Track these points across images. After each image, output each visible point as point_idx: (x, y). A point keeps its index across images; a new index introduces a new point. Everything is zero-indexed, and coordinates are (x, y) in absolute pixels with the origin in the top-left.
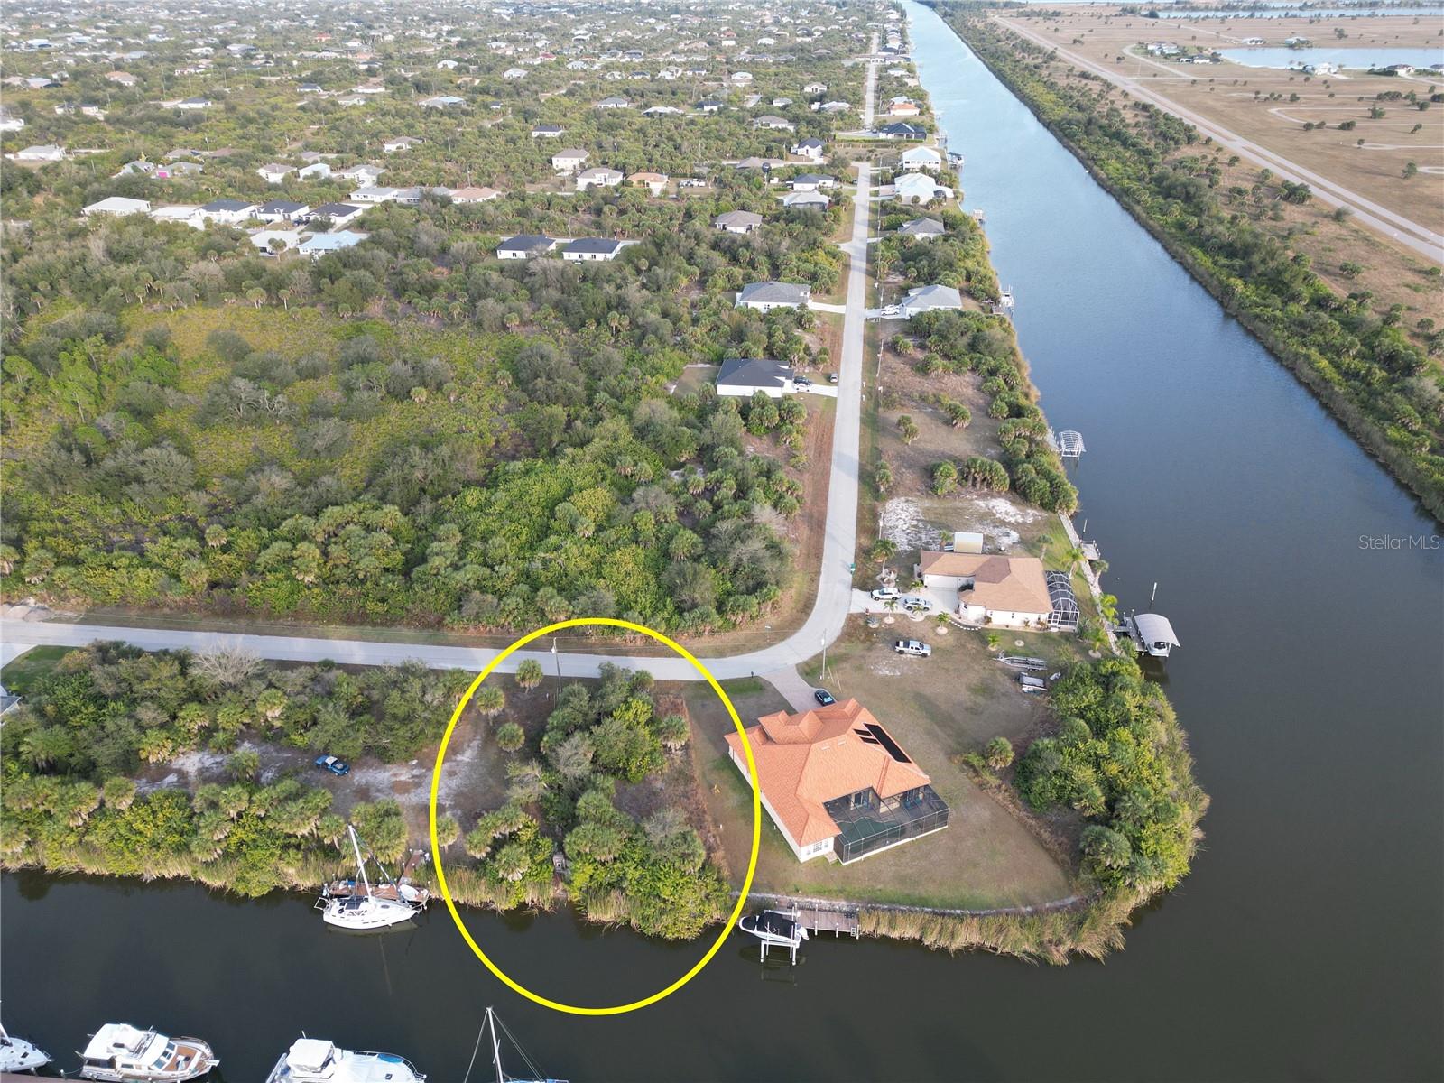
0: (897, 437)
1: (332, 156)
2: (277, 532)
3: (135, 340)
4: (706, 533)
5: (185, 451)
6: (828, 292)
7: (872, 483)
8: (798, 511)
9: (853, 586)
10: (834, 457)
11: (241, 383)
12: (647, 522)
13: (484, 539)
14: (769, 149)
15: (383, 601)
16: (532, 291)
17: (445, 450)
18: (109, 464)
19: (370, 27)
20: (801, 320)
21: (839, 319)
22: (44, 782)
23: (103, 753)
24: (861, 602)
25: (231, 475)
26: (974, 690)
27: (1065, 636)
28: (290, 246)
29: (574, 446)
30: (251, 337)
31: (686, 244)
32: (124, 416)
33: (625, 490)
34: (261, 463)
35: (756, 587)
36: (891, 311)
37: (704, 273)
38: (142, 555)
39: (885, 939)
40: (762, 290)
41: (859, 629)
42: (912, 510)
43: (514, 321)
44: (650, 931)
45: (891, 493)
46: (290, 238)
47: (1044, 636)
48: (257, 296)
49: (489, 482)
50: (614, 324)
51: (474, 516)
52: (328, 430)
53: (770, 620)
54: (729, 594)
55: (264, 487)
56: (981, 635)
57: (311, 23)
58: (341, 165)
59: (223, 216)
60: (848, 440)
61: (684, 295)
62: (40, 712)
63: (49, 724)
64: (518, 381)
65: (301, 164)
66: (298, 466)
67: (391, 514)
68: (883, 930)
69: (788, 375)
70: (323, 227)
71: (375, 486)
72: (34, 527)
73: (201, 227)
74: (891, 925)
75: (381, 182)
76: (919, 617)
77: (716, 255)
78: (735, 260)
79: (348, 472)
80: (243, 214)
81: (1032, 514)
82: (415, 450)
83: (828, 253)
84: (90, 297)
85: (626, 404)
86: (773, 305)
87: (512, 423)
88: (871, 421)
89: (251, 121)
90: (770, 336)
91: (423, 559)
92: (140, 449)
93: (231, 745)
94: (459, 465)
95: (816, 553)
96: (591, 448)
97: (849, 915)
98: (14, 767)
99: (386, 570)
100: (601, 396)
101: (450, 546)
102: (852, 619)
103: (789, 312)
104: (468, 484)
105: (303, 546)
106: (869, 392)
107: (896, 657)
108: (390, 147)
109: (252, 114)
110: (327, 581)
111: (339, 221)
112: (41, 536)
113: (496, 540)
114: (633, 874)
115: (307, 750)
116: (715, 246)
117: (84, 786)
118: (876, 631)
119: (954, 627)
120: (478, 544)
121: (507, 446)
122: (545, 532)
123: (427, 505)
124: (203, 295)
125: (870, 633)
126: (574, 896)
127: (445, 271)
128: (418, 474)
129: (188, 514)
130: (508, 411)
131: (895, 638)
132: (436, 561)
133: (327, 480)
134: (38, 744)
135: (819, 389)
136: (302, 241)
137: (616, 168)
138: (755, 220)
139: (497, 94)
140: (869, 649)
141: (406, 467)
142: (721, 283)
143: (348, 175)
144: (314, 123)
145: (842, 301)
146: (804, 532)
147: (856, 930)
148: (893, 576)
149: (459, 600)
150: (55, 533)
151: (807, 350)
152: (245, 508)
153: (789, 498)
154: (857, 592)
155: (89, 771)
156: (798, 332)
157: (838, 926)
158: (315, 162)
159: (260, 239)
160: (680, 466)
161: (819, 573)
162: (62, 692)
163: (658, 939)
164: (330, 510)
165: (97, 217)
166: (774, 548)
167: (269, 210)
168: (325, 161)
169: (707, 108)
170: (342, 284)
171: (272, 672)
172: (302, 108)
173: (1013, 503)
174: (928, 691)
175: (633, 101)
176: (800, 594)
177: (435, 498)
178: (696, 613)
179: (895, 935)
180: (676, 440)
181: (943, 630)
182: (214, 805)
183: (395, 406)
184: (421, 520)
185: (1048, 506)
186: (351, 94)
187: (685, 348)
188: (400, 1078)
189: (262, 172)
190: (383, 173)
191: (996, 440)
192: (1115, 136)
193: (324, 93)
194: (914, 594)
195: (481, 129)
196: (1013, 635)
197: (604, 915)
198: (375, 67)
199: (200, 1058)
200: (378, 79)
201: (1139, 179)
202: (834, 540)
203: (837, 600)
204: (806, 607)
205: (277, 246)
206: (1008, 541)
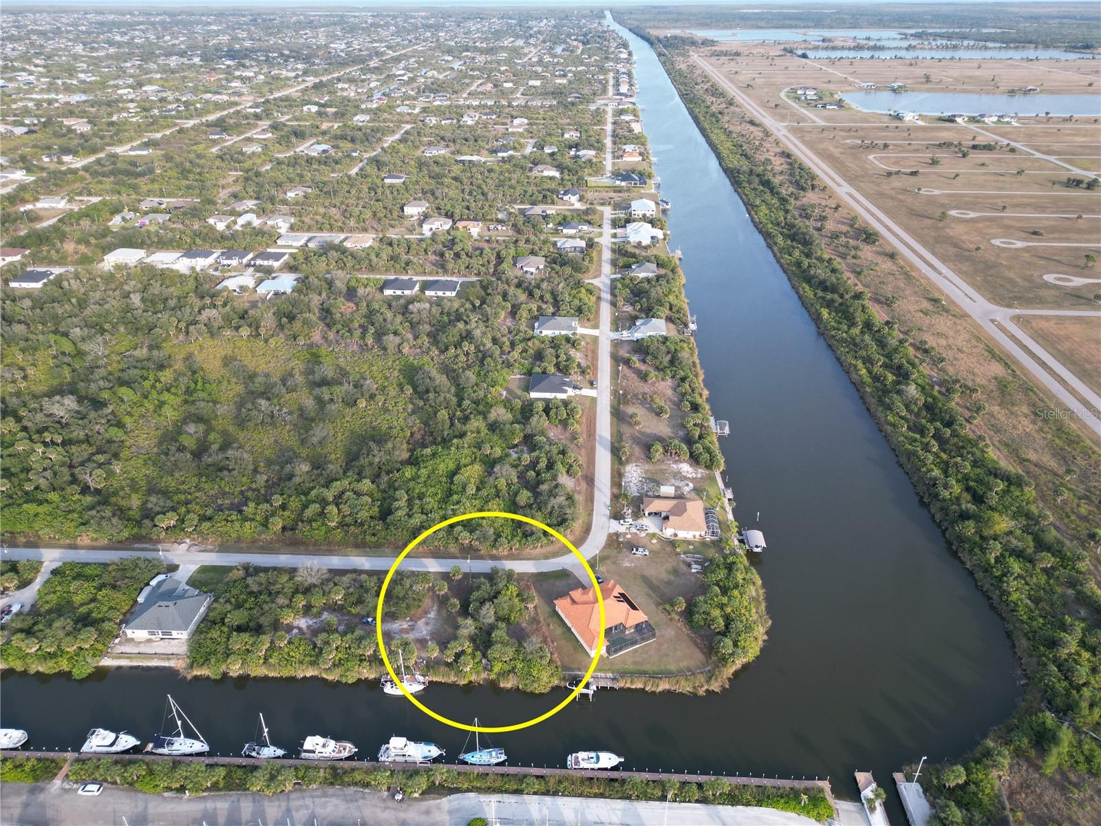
0: (630, 424)
2: (309, 497)
3: (177, 366)
4: (534, 491)
6: (588, 320)
7: (616, 451)
8: (580, 474)
9: (610, 518)
10: (597, 438)
11: (261, 401)
12: (502, 485)
13: (420, 498)
14: (545, 197)
15: (374, 535)
16: (412, 324)
18: (206, 459)
19: (243, 66)
20: (571, 342)
21: (595, 339)
22: (243, 635)
23: (265, 621)
24: (615, 526)
25: (269, 460)
26: (668, 572)
27: (713, 542)
28: (250, 287)
29: (457, 438)
30: (250, 363)
31: (501, 287)
32: (200, 427)
33: (490, 464)
34: (289, 454)
35: (562, 522)
36: (625, 335)
37: (513, 306)
38: (242, 513)
39: (629, 689)
40: (551, 322)
41: (614, 541)
42: (639, 471)
43: (407, 350)
44: (528, 690)
45: (628, 461)
46: (247, 280)
47: (703, 543)
48: (245, 332)
49: (415, 462)
50: (465, 349)
51: (411, 484)
52: (318, 431)
55: (297, 471)
56: (672, 543)
58: (261, 212)
59: (200, 263)
60: (604, 426)
61: (502, 320)
62: (228, 601)
63: (236, 608)
64: (416, 392)
65: (236, 214)
67: (367, 484)
68: (628, 685)
69: (569, 384)
70: (267, 271)
71: (353, 467)
72: (178, 499)
73: (187, 272)
74: (632, 682)
75: (294, 228)
76: (643, 534)
77: (519, 291)
78: (531, 295)
79: (334, 457)
80: (211, 260)
81: (701, 472)
82: (371, 444)
83: (587, 290)
84: (139, 333)
85: (481, 407)
86: (557, 332)
87: (418, 421)
88: (617, 414)
89: (188, 171)
90: (557, 357)
91: (391, 512)
92: (223, 450)
93: (320, 613)
94: (397, 453)
95: (590, 499)
96: (466, 439)
97: (613, 679)
98: (223, 628)
99: (371, 517)
100: (466, 403)
101: (402, 503)
102: (610, 536)
103: (568, 340)
104: (404, 464)
105: (328, 507)
106: (615, 393)
107: (632, 556)
108: (291, 195)
109: (187, 165)
110: (342, 525)
111: (275, 264)
112: (184, 504)
113: (428, 500)
114: (519, 666)
115: (358, 615)
116: (519, 285)
117: (261, 636)
118: (622, 542)
119: (660, 539)
120: (417, 501)
121: (418, 437)
122: (450, 493)
123: (385, 478)
124: (213, 331)
125: (619, 543)
126: (493, 676)
127: (354, 306)
128: (377, 460)
129: (256, 486)
130: (414, 412)
131: (632, 546)
132: (398, 513)
135: (587, 392)
136: (257, 283)
137: (446, 215)
138: (540, 262)
139: (353, 140)
140: (619, 552)
141: (370, 457)
142: (525, 315)
143: (270, 223)
144: (231, 170)
145: (596, 327)
146: (584, 485)
147: (617, 686)
148: (630, 511)
149: (414, 533)
150: (189, 502)
151: (579, 365)
152: (288, 484)
153: (575, 468)
154: (612, 521)
155: (261, 629)
156: (572, 352)
157: (609, 685)
158: (245, 212)
159: (232, 284)
160: (515, 447)
161: (592, 510)
162: (235, 592)
163: (532, 693)
164: (335, 484)
165: (117, 267)
166: (569, 498)
167: (229, 258)
168: (251, 210)
169: (500, 155)
170: (297, 323)
171: (334, 576)
172: (219, 156)
173: (691, 465)
174: (647, 573)
175: (447, 146)
176: (583, 522)
177: (388, 473)
178: (534, 536)
179: (633, 687)
180: (512, 432)
181: (654, 541)
182: (327, 642)
183: (349, 411)
184: (382, 487)
185: (709, 467)
186: (249, 140)
187: (509, 365)
188: (435, 751)
189: (211, 221)
190: (292, 220)
191: (683, 426)
192: (767, 184)
193: (231, 140)
194: (640, 521)
195: (349, 177)
196: (688, 542)
197: (508, 684)
198: (258, 110)
199: (349, 749)
200: (265, 124)
201: (778, 224)
202: (600, 490)
203: (603, 526)
204: (587, 530)
205: (243, 288)
206: (687, 489)
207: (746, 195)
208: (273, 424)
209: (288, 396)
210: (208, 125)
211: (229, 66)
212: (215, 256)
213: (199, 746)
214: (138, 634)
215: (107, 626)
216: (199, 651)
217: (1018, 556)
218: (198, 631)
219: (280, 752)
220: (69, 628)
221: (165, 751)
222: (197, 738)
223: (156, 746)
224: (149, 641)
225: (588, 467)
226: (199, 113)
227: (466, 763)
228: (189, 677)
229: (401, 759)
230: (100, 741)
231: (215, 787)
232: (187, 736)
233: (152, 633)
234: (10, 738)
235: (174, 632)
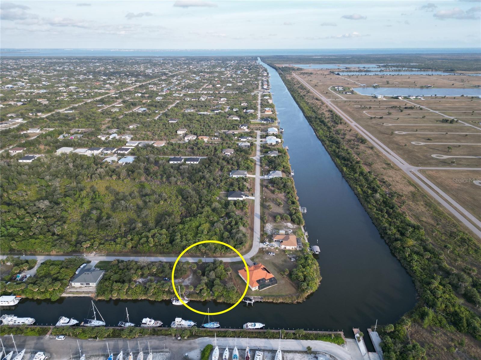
0: (268, 209)
2: (142, 236)
4: (230, 232)
6: (251, 172)
7: (262, 219)
8: (248, 227)
9: (260, 242)
10: (255, 214)
11: (121, 202)
12: (218, 230)
14: (234, 127)
15: (167, 249)
16: (181, 174)
17: (173, 217)
19: (110, 79)
20: (245, 180)
21: (254, 179)
22: (118, 283)
23: (126, 279)
24: (262, 245)
26: (282, 261)
27: (300, 250)
28: (116, 161)
29: (199, 214)
30: (117, 189)
31: (217, 159)
33: (212, 223)
34: (133, 220)
35: (241, 243)
36: (266, 177)
37: (221, 167)
38: (116, 242)
39: (267, 302)
40: (236, 172)
41: (261, 251)
42: (271, 226)
43: (179, 183)
44: (228, 303)
45: (267, 222)
46: (115, 159)
47: (296, 251)
48: (114, 177)
49: (183, 223)
50: (202, 182)
51: (182, 231)
53: (245, 249)
54: (236, 245)
56: (284, 251)
58: (119, 134)
59: (96, 152)
60: (258, 210)
61: (217, 173)
62: (112, 272)
63: (116, 274)
64: (183, 198)
65: (109, 134)
67: (164, 231)
68: (267, 301)
69: (244, 195)
70: (122, 155)
71: (159, 225)
74: (268, 299)
75: (133, 139)
76: (273, 248)
77: (224, 162)
78: (228, 163)
79: (151, 222)
81: (295, 226)
83: (251, 161)
84: (72, 178)
85: (209, 203)
86: (239, 176)
87: (184, 209)
88: (262, 205)
89: (89, 118)
90: (239, 185)
91: (174, 240)
93: (147, 277)
94: (176, 219)
95: (252, 236)
96: (203, 214)
97: (261, 298)
98: (110, 281)
99: (166, 243)
100: (203, 202)
101: (179, 237)
102: (260, 249)
103: (243, 178)
104: (179, 224)
106: (262, 198)
107: (268, 256)
108: (131, 127)
109: (89, 116)
110: (155, 245)
111: (126, 153)
114: (225, 293)
115: (162, 277)
116: (223, 159)
117: (125, 284)
118: (265, 251)
119: (279, 250)
120: (184, 237)
121: (184, 214)
122: (197, 234)
123: (171, 229)
124: (102, 177)
125: (263, 251)
127: (158, 167)
128: (168, 222)
130: (182, 206)
131: (268, 252)
132: (177, 241)
134: (114, 277)
135: (250, 198)
136: (118, 159)
137: (194, 134)
138: (232, 151)
139: (156, 107)
140: (263, 254)
141: (166, 221)
142: (226, 170)
143: (123, 137)
144: (107, 118)
145: (254, 174)
146: (250, 231)
147: (262, 301)
148: (268, 240)
149: (183, 248)
151: (247, 188)
152: (134, 231)
153: (246, 224)
155: (125, 282)
156: (245, 183)
157: (259, 300)
158: (113, 133)
159: (109, 160)
160: (222, 217)
161: (253, 240)
163: (230, 304)
164: (152, 231)
165: (62, 154)
166: (244, 235)
167: (106, 150)
168: (115, 133)
169: (215, 112)
171: (152, 264)
172: (101, 113)
173: (292, 224)
174: (274, 262)
175: (194, 109)
176: (250, 244)
177: (173, 227)
179: (269, 301)
180: (221, 211)
181: (277, 250)
182: (150, 286)
183: (157, 205)
184: (170, 232)
185: (299, 224)
186: (114, 107)
187: (220, 188)
188: (192, 323)
189: (99, 137)
190: (132, 136)
191: (289, 210)
192: (322, 122)
193: (106, 107)
194: (271, 243)
195: (155, 120)
196: (289, 250)
197: (220, 300)
198: (117, 96)
199: (159, 323)
200: (120, 101)
201: (327, 137)
202: (256, 233)
203: (257, 245)
204: (251, 247)
205: (113, 161)
206: (290, 232)
207: (314, 126)
208: (127, 210)
209: (132, 201)
210: (97, 101)
211: (104, 79)
212: (101, 150)
213: (101, 323)
214: (76, 284)
215: (64, 281)
216: (100, 290)
217: (417, 254)
218: (100, 282)
219: (133, 325)
220: (50, 282)
221: (89, 325)
222: (101, 320)
223: (85, 323)
224: (81, 287)
225: (251, 225)
226: (93, 97)
227: (205, 327)
228: (97, 300)
229: (179, 326)
230: (63, 321)
231: (108, 336)
232: (97, 320)
233: (82, 284)
234: (29, 321)
235: (91, 284)
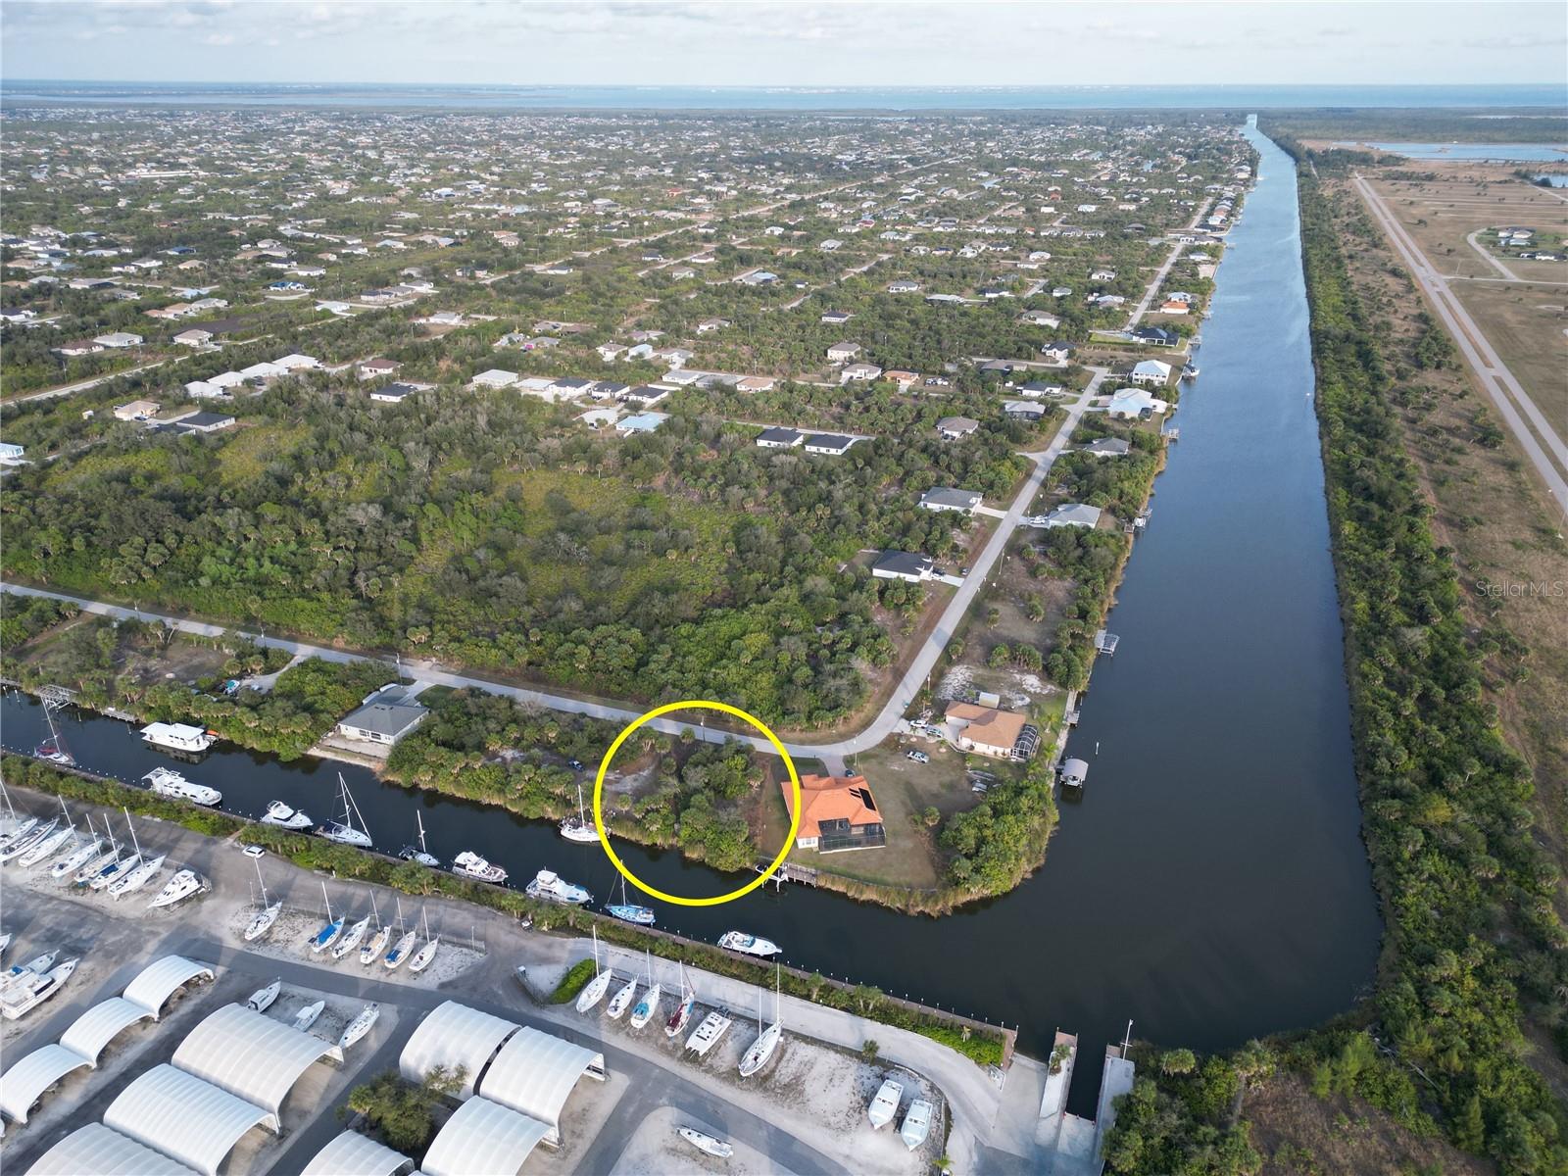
0: (985, 621)
1: (654, 335)
2: (568, 637)
3: (500, 494)
4: (817, 670)
5: (524, 579)
6: (998, 498)
7: (950, 650)
8: (888, 665)
9: (903, 717)
10: (935, 631)
11: (562, 536)
12: (785, 658)
13: (684, 657)
14: (1020, 350)
15: (620, 685)
16: (771, 479)
17: (674, 598)
18: (481, 583)
19: (719, 179)
20: (961, 521)
21: (997, 523)
22: (442, 749)
23: (469, 741)
24: (904, 727)
25: (548, 597)
26: (942, 785)
27: (1018, 764)
28: (610, 422)
29: (758, 602)
30: (574, 499)
31: (901, 448)
32: (491, 553)
33: (781, 636)
34: (567, 591)
35: (835, 706)
36: (1039, 521)
37: (906, 472)
38: (494, 641)
39: (828, 890)
40: (944, 495)
41: (894, 744)
42: (967, 674)
43: (750, 505)
44: (714, 865)
45: (960, 661)
46: (610, 415)
47: (1005, 763)
48: (581, 468)
49: (697, 622)
50: (819, 513)
51: (682, 641)
52: (609, 574)
53: (841, 728)
54: (817, 709)
55: (566, 608)
56: (964, 756)
57: (668, 171)
58: (660, 345)
59: (570, 393)
60: (950, 622)
61: (884, 489)
62: (442, 717)
63: (447, 722)
64: (740, 552)
65: (632, 344)
66: (588, 595)
67: (635, 634)
68: (829, 886)
69: (929, 566)
70: (635, 408)
71: (629, 615)
72: (438, 617)
73: (551, 400)
74: (833, 883)
75: (688, 365)
76: (932, 740)
77: (921, 457)
78: (935, 461)
79: (616, 603)
80: (582, 390)
81: (1051, 688)
82: (657, 595)
83: (1015, 464)
84: (474, 456)
85: (803, 576)
86: (946, 507)
87: (726, 581)
88: (976, 609)
89: (601, 295)
90: (929, 534)
91: (647, 664)
92: (500, 576)
93: (529, 747)
94: (682, 608)
95: (888, 693)
96: (767, 606)
97: (813, 875)
98: (428, 740)
99: (625, 667)
100: (789, 569)
101: (664, 658)
102: (891, 736)
103: (955, 515)
104: (684, 621)
105: (581, 647)
106: (986, 587)
107: (904, 760)
108: (704, 327)
109: (603, 288)
110: (591, 670)
111: (649, 401)
112: (443, 623)
113: (690, 658)
114: (710, 836)
115: (564, 756)
116: (924, 450)
117: (460, 754)
118: (901, 744)
119: (950, 748)
120: (679, 659)
121: (718, 597)
122: (722, 656)
123: (657, 631)
124: (549, 462)
125: (898, 743)
126: (681, 844)
127: (715, 453)
128: (657, 611)
129: (521, 619)
130: (726, 573)
131: (911, 748)
132: (652, 666)
133: (602, 609)
134: (439, 731)
135: (949, 579)
136: (620, 419)
137: (878, 363)
138: (972, 427)
139: (806, 271)
140: (892, 754)
141: (650, 605)
142: (915, 483)
143: (665, 356)
144: (649, 296)
145: (1006, 508)
146: (886, 678)
147: (813, 882)
148: (929, 714)
149: (661, 688)
150: (449, 622)
151: (954, 547)
152: (553, 620)
153: (885, 655)
154: (903, 720)
155: (461, 748)
156: (953, 531)
157: (805, 879)
158: (643, 342)
159: (589, 417)
160: (824, 624)
161: (885, 705)
162: (452, 709)
163: (716, 870)
164: (601, 628)
165: (482, 388)
166: (856, 686)
167: (601, 388)
168: (650, 342)
169: (988, 295)
170: (639, 464)
171: (553, 715)
172: (642, 281)
173: (1041, 679)
174: (915, 781)
175: (924, 282)
176: (866, 716)
177: (663, 627)
178: (793, 717)
179: (834, 889)
180: (825, 607)
181: (943, 750)
182: (518, 772)
183: (655, 561)
184: (652, 640)
185: (1064, 685)
186: (685, 264)
187: (863, 536)
188: (583, 896)
189: (601, 350)
190: (691, 355)
191: (1056, 635)
192: (1365, 357)
193: (663, 263)
194: (936, 726)
195: (780, 312)
196: (984, 758)
197: (693, 854)
198: (712, 231)
199: (500, 874)
200: (711, 247)
201: (1350, 409)
202: (906, 686)
203: (890, 721)
204: (867, 724)
205: (601, 422)
206: (1020, 703)
207: (1323, 367)
208: (567, 563)
209: (598, 538)
210: (647, 245)
211: (701, 180)
212: (588, 386)
213: (364, 839)
214: (349, 731)
215: (324, 717)
216: (400, 757)
217: (1451, 858)
218: (406, 738)
219: (434, 862)
220: (289, 710)
221: (332, 836)
222: (362, 831)
223: (325, 830)
224: (360, 740)
225: (903, 660)
226: (642, 231)
227: (611, 915)
228: (382, 780)
229: (543, 894)
230: (279, 813)
231: (362, 876)
232: (353, 827)
233: (363, 733)
234: (205, 794)
235: (382, 736)
